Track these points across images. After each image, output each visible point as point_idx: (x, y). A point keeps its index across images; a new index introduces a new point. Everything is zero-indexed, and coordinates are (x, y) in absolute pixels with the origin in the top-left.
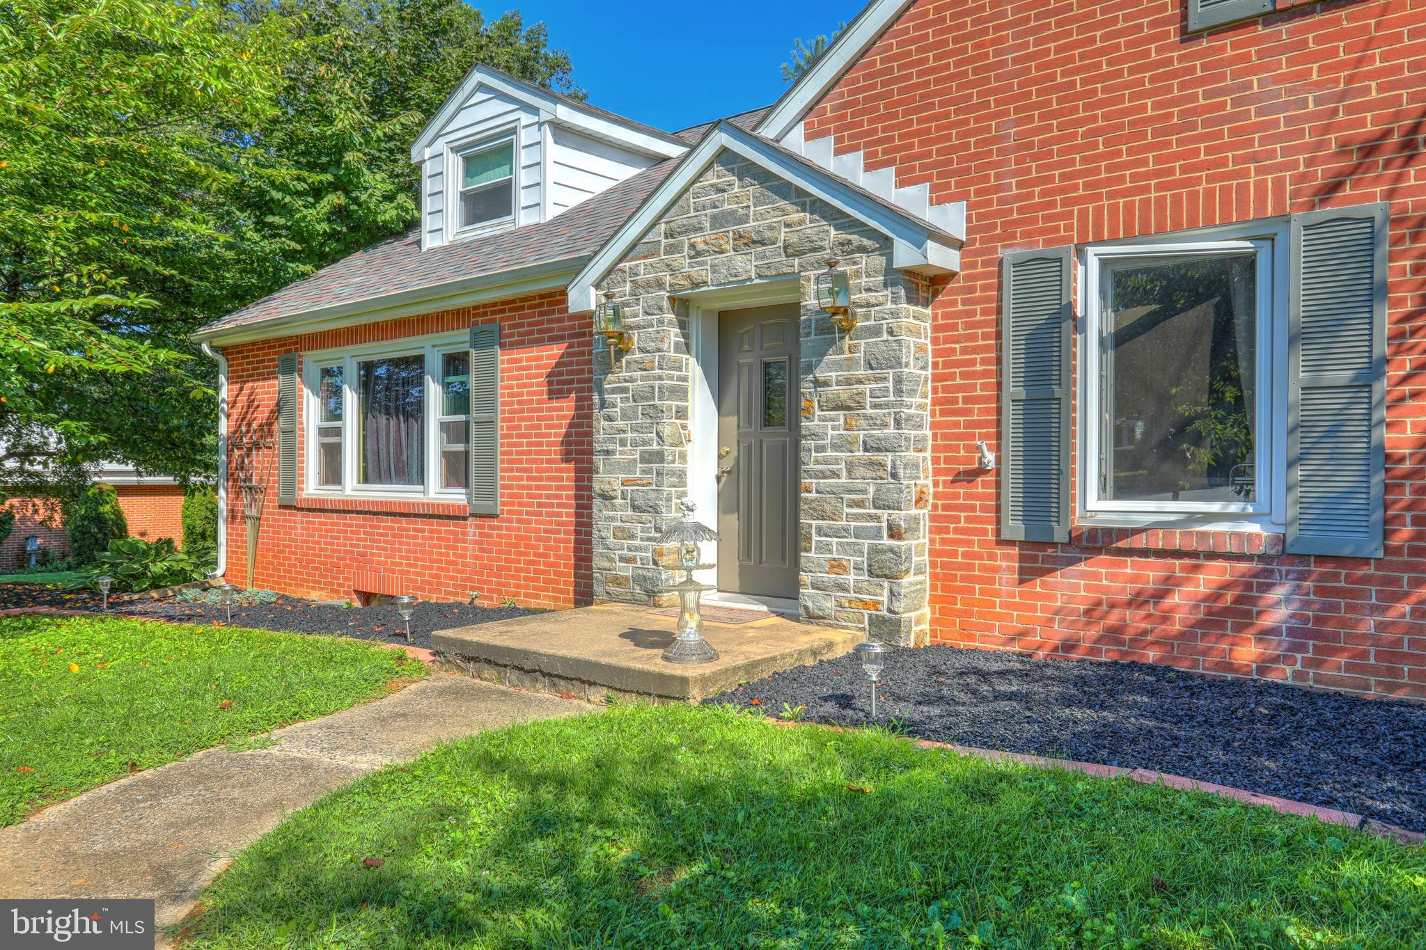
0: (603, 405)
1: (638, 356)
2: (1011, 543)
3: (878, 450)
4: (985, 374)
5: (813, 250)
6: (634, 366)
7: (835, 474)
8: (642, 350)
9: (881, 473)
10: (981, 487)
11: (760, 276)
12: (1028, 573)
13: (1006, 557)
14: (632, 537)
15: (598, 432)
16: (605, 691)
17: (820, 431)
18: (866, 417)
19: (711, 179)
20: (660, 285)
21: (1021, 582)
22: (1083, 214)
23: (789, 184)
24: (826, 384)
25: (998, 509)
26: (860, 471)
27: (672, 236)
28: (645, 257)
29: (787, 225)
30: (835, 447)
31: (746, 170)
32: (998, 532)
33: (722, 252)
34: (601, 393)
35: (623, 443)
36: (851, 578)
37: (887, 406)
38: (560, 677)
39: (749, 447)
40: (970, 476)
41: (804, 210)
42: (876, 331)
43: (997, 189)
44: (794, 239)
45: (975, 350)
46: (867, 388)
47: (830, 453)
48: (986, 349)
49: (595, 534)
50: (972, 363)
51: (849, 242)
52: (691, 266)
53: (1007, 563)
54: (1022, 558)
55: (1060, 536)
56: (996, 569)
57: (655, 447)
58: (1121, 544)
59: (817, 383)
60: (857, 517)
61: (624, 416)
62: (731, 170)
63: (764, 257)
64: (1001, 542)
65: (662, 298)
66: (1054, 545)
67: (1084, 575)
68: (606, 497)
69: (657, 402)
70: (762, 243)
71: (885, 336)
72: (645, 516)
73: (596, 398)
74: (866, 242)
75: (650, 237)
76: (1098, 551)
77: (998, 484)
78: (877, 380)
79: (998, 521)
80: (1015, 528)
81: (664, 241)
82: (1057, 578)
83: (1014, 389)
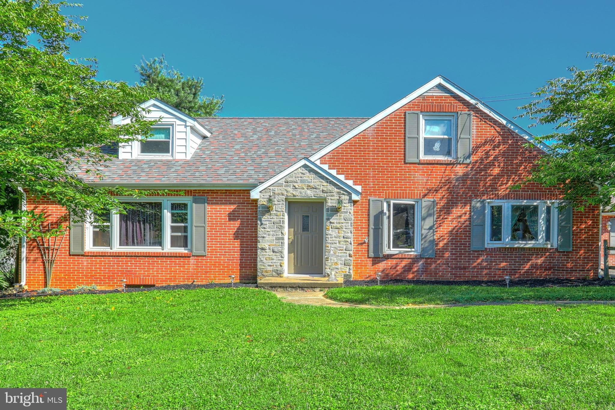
0: (262, 224)
1: (275, 212)
2: (371, 258)
3: (347, 238)
4: (365, 223)
5: (331, 192)
6: (273, 215)
7: (335, 243)
8: (276, 211)
9: (347, 243)
10: (364, 246)
11: (314, 196)
12: (374, 264)
13: (370, 261)
14: (273, 259)
15: (260, 232)
16: (319, 289)
17: (332, 234)
18: (343, 231)
19: (300, 170)
20: (283, 195)
21: (372, 266)
22: (386, 193)
23: (324, 176)
24: (333, 223)
25: (368, 251)
26: (342, 243)
27: (287, 183)
28: (278, 187)
29: (323, 186)
30: (335, 237)
31: (311, 170)
32: (368, 256)
33: (303, 189)
34: (261, 221)
35: (269, 235)
36: (340, 266)
37: (349, 229)
38: (305, 287)
39: (298, 236)
40: (362, 244)
41: (328, 183)
42: (346, 212)
43: (368, 185)
44: (325, 189)
45: (364, 217)
46: (344, 225)
47: (334, 239)
48: (366, 217)
49: (258, 259)
50: (363, 220)
51: (340, 192)
52: (293, 191)
53: (369, 262)
54: (372, 261)
55: (381, 256)
56: (367, 263)
57: (280, 236)
58: (393, 257)
59: (331, 223)
60: (341, 253)
61: (269, 228)
62: (307, 170)
63: (316, 192)
64: (369, 257)
65: (283, 198)
66: (379, 258)
67: (386, 263)
68: (263, 249)
69: (281, 224)
70: (316, 189)
71: (348, 214)
72: (277, 254)
73: (259, 222)
74: (344, 193)
75: (279, 182)
76: (388, 258)
77: (368, 246)
78: (346, 223)
79: (368, 253)
80: (372, 254)
81: (284, 183)
82: (380, 264)
83: (372, 226)
